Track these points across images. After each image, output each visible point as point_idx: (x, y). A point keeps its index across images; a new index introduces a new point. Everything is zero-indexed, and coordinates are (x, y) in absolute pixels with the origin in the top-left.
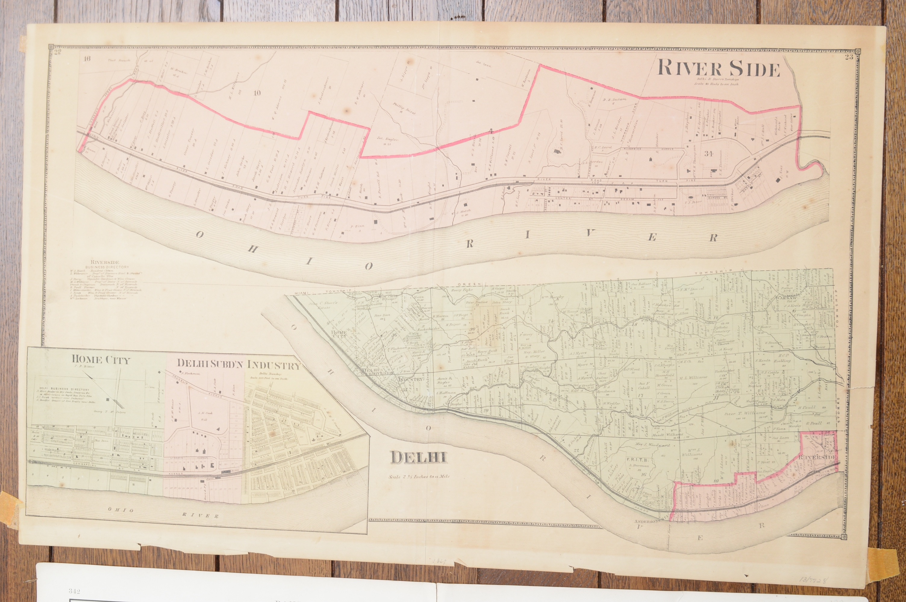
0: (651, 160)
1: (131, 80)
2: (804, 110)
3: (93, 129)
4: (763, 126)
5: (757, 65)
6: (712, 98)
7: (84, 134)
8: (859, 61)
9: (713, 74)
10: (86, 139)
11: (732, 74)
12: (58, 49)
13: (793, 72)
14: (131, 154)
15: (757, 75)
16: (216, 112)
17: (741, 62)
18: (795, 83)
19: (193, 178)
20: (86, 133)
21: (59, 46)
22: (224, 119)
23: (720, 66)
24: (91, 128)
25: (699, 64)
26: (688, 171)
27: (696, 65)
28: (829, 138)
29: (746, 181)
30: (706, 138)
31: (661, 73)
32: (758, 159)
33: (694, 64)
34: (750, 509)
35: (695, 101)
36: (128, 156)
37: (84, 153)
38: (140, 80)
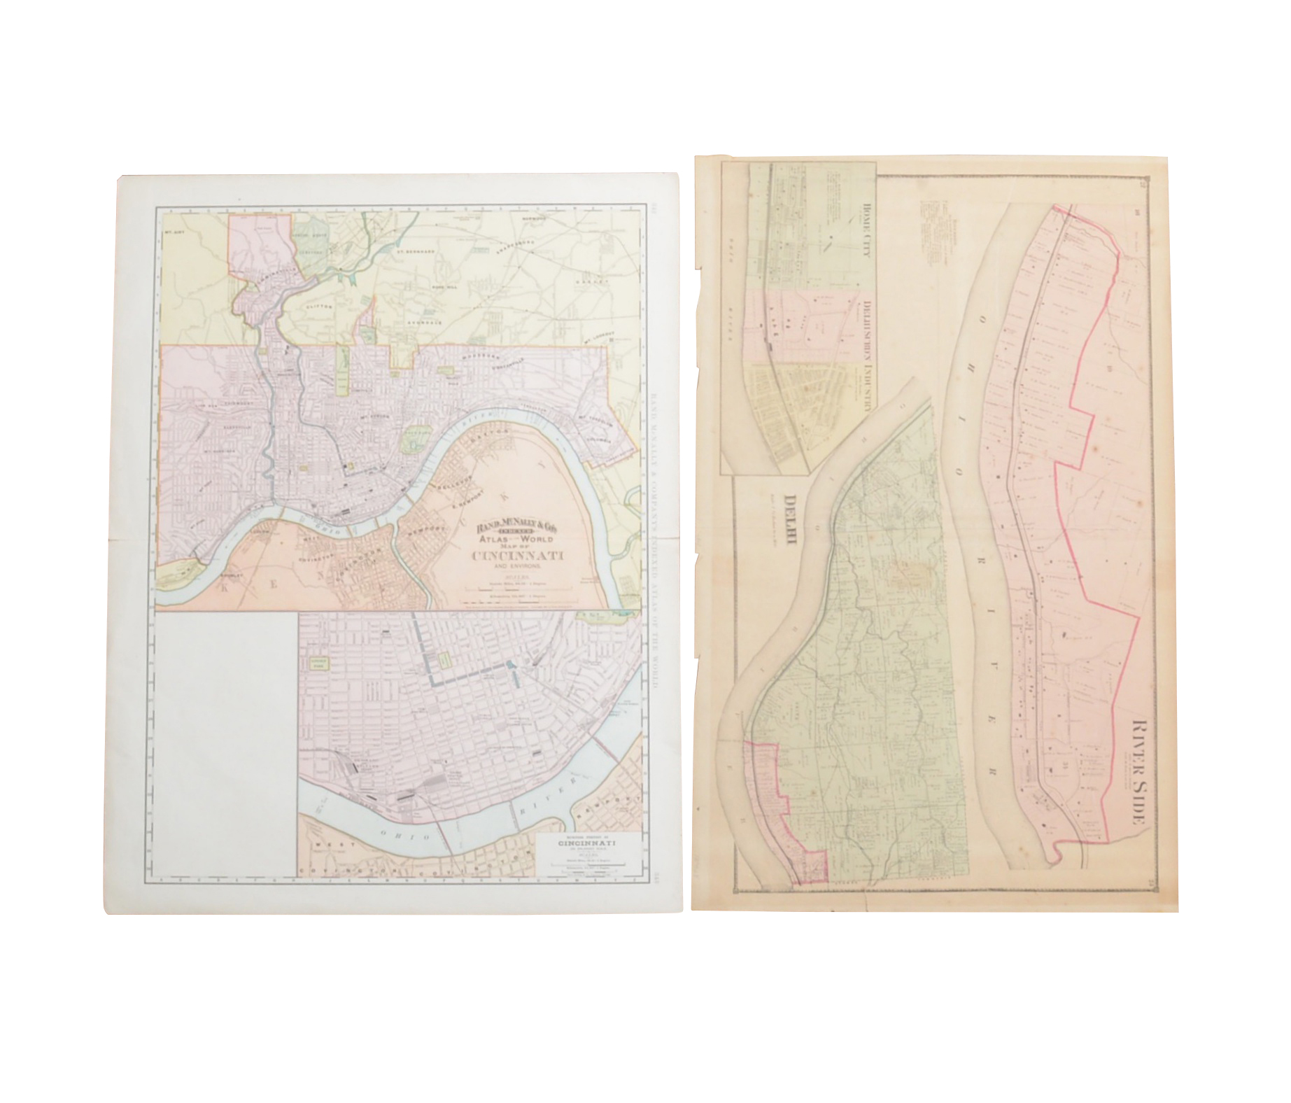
0: (1059, 716)
1: (1119, 253)
2: (1105, 846)
3: (1074, 219)
4: (1090, 811)
5: (1142, 805)
6: (1114, 767)
7: (1070, 210)
8: (1149, 891)
9: (1135, 767)
10: (1065, 212)
11: (1135, 783)
12: (1146, 185)
13: (1137, 836)
14: (1053, 254)
15: (1135, 805)
16: (1092, 331)
17: (1146, 791)
18: (1128, 837)
19: (1033, 312)
20: (1071, 213)
21: (1148, 186)
22: (1086, 339)
23: (1141, 773)
24: (1075, 217)
25: (1142, 755)
26: (1050, 748)
27: (1141, 753)
28: (1082, 867)
29: (1044, 798)
30: (1079, 762)
31: (1135, 722)
32: (1062, 808)
33: (1143, 751)
34: (757, 810)
35: (1111, 753)
36: (1051, 252)
37: (1052, 211)
38: (1120, 262)
